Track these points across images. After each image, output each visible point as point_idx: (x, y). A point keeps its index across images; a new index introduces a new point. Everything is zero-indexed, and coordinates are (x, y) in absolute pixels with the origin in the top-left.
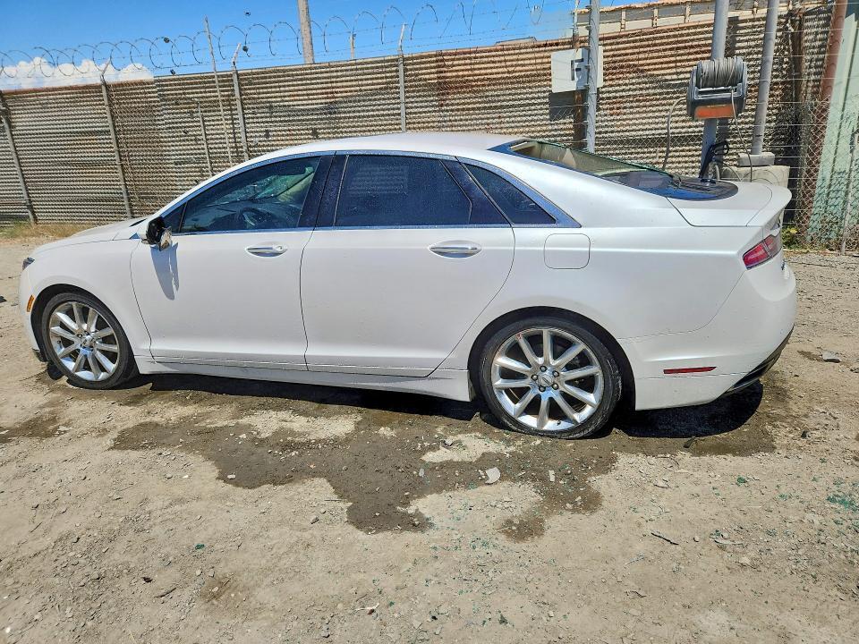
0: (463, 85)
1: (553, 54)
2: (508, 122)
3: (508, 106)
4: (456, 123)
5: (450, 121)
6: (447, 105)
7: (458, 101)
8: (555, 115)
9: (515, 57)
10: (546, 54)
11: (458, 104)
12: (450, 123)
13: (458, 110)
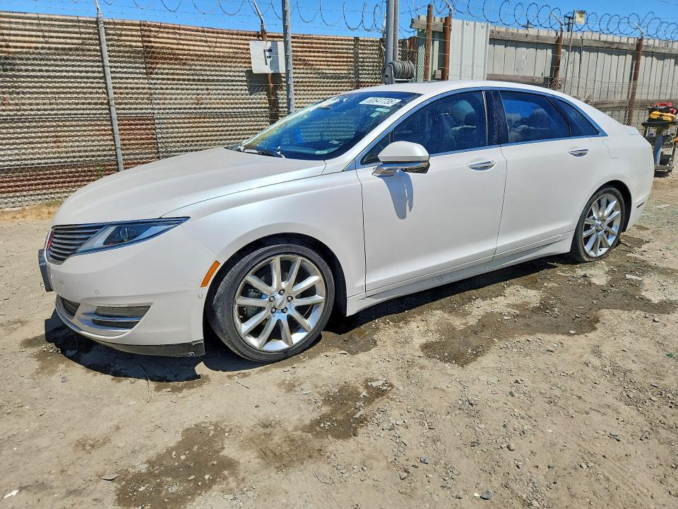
0: (173, 57)
1: (250, 42)
2: (215, 94)
3: (213, 80)
4: (168, 91)
5: (162, 89)
6: (157, 74)
7: (167, 71)
8: (252, 90)
9: (229, 41)
10: (246, 42)
11: (167, 74)
12: (161, 91)
13: (168, 79)
